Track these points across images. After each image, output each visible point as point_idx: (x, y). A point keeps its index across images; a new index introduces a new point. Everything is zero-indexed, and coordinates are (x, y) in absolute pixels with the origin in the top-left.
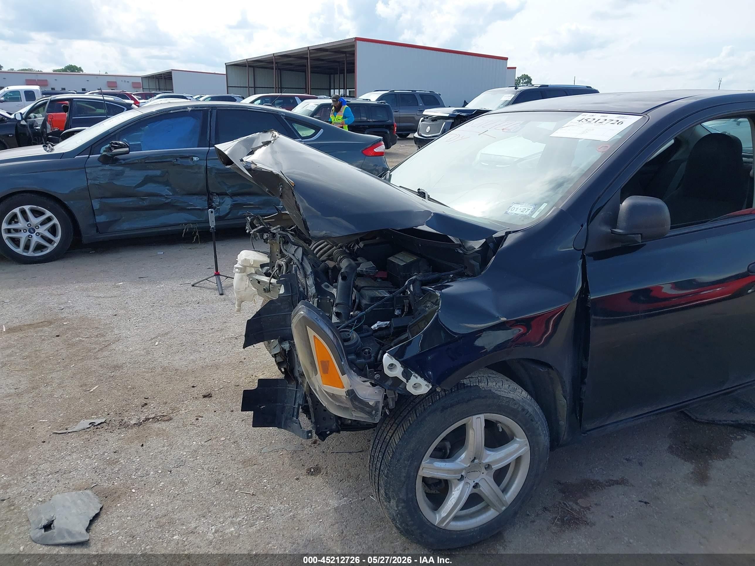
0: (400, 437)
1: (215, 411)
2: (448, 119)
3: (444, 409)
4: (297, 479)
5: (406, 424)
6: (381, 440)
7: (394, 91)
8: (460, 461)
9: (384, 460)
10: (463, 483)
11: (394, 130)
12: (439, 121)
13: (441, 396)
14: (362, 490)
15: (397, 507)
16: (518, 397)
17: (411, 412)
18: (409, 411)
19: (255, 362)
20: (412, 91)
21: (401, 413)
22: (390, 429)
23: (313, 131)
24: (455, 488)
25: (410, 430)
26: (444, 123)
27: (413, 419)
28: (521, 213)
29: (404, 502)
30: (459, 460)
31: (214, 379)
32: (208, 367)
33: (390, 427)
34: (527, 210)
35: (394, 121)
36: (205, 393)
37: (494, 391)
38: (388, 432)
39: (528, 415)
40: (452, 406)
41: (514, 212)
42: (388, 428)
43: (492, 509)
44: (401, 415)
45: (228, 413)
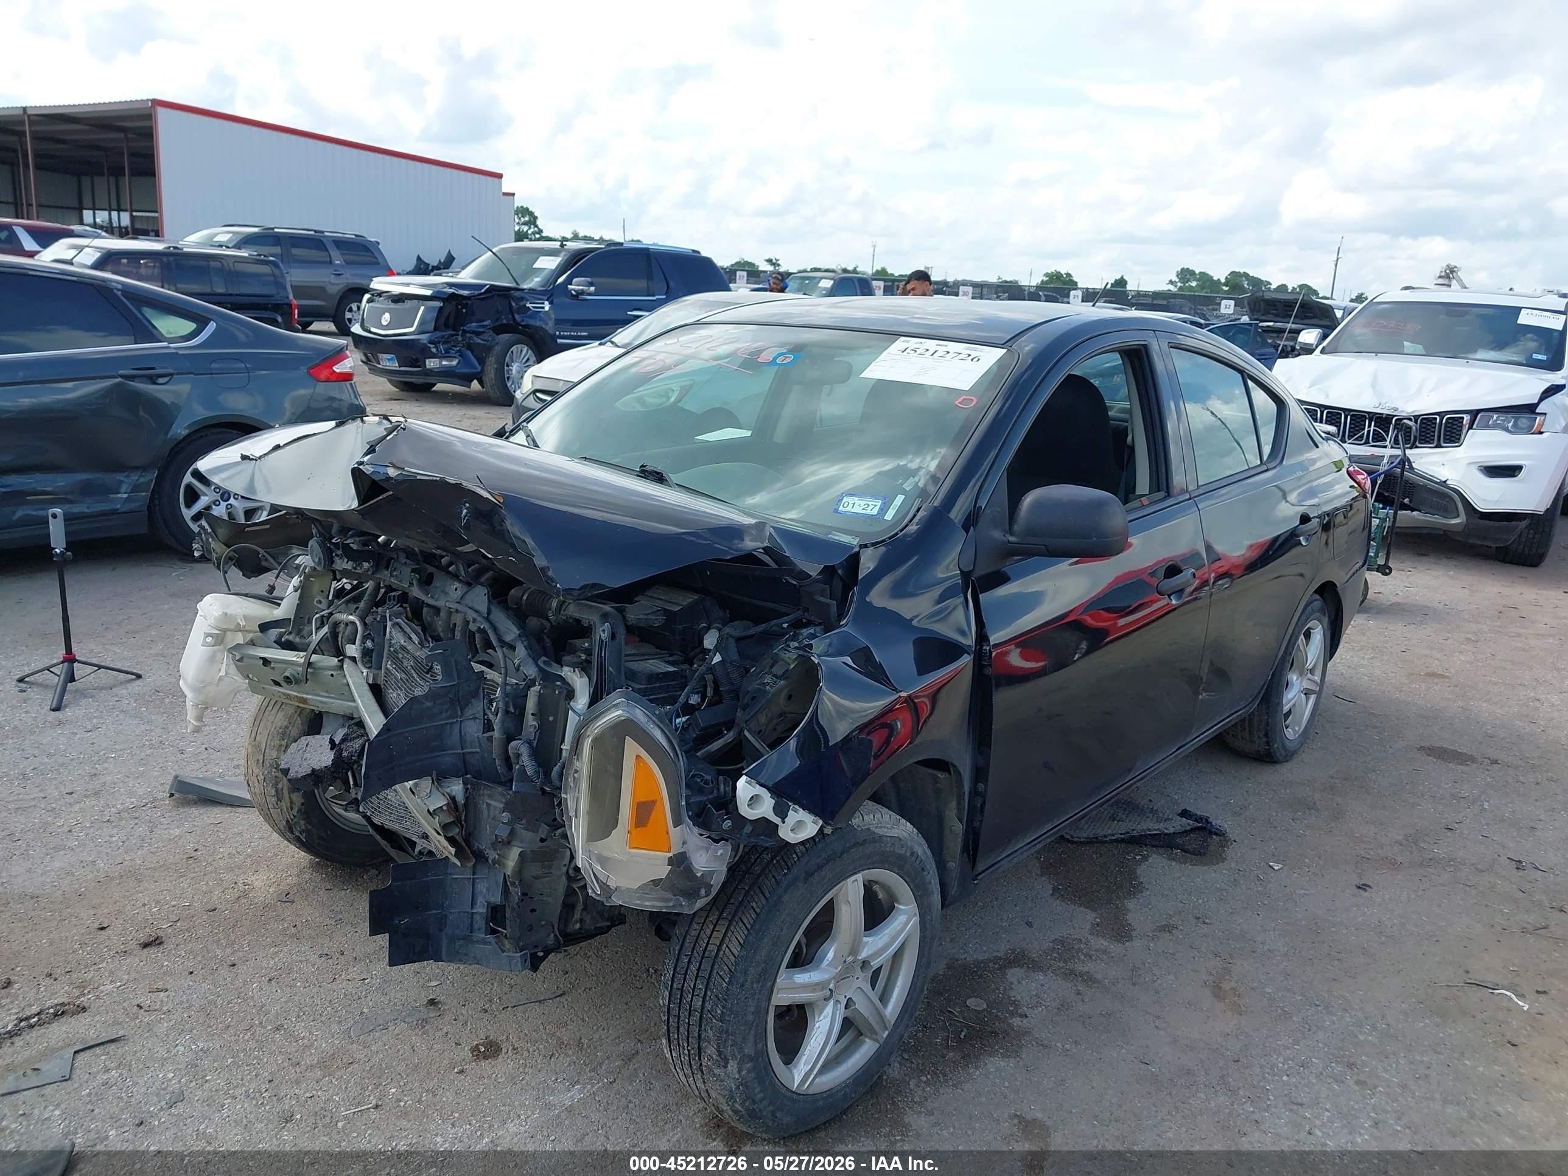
0: (742, 942)
1: (192, 973)
2: (431, 300)
3: (809, 875)
4: (461, 1072)
5: (748, 916)
6: (696, 955)
7: (273, 229)
8: (828, 965)
9: (712, 992)
10: (832, 1002)
11: (292, 314)
12: (409, 304)
13: (799, 854)
14: (601, 1064)
15: (739, 1072)
16: (905, 834)
17: (752, 893)
18: (747, 893)
19: (226, 854)
20: (315, 231)
21: (729, 899)
22: (713, 931)
23: (191, 326)
24: (820, 1015)
25: (757, 926)
26: (422, 308)
27: (759, 904)
28: (864, 512)
29: (751, 1059)
30: (825, 963)
31: (144, 905)
32: (112, 879)
33: (711, 927)
34: (872, 507)
35: (291, 297)
36: (143, 937)
37: (874, 829)
38: (710, 938)
39: (918, 862)
40: (820, 867)
41: (849, 509)
42: (708, 932)
43: (867, 1040)
44: (732, 901)
45: (224, 972)
